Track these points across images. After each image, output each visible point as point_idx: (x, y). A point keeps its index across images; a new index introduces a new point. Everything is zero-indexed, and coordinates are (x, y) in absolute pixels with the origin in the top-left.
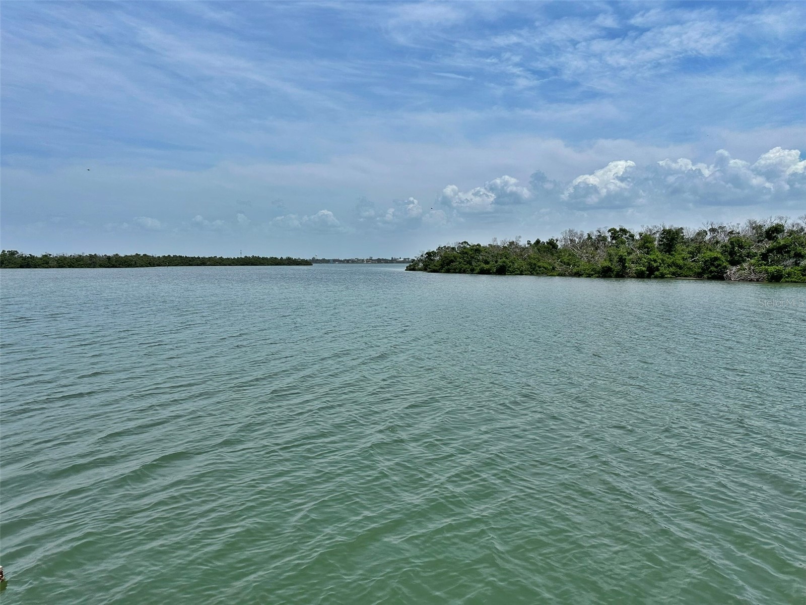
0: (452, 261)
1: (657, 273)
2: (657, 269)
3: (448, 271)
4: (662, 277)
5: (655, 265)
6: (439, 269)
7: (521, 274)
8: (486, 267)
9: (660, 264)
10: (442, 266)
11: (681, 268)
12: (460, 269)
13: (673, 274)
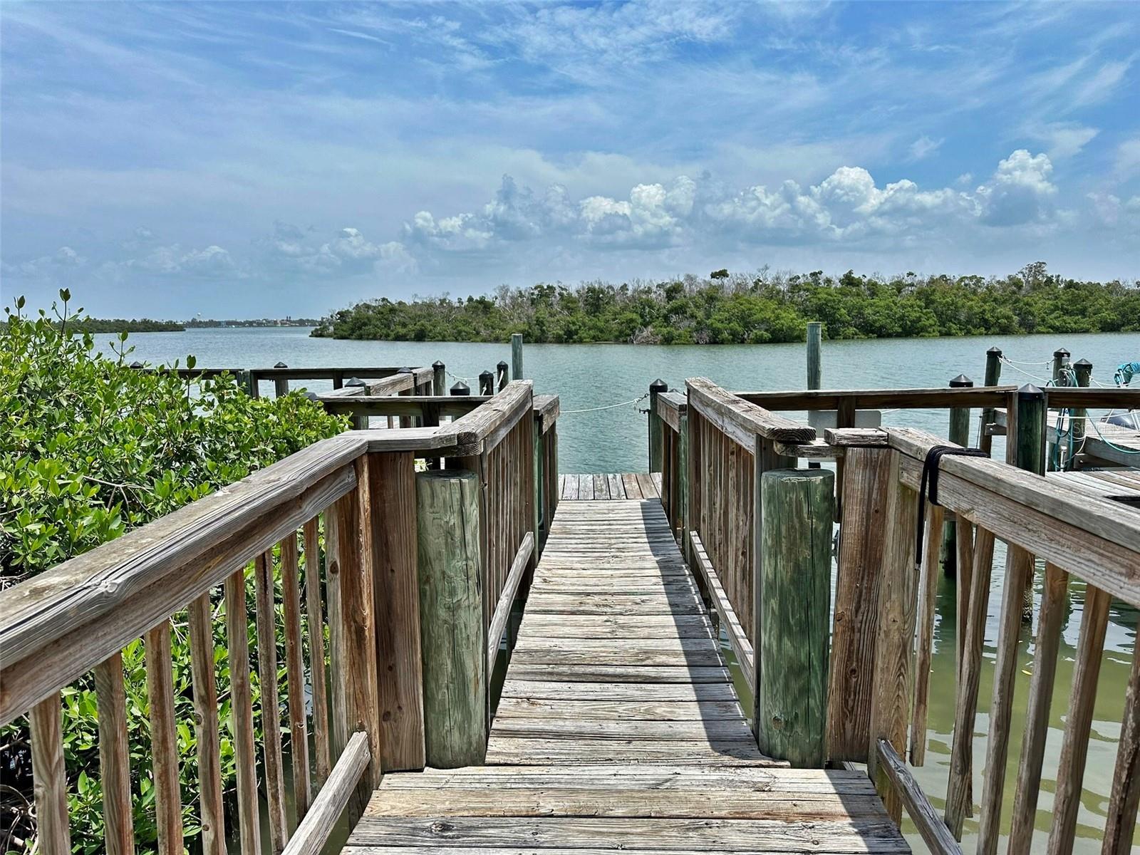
0: (365, 324)
1: (575, 337)
2: (576, 332)
3: (360, 338)
4: (581, 341)
5: (573, 328)
6: (350, 335)
7: (443, 340)
8: (402, 331)
9: (580, 327)
10: (353, 330)
11: (602, 331)
12: (375, 335)
13: (594, 338)
